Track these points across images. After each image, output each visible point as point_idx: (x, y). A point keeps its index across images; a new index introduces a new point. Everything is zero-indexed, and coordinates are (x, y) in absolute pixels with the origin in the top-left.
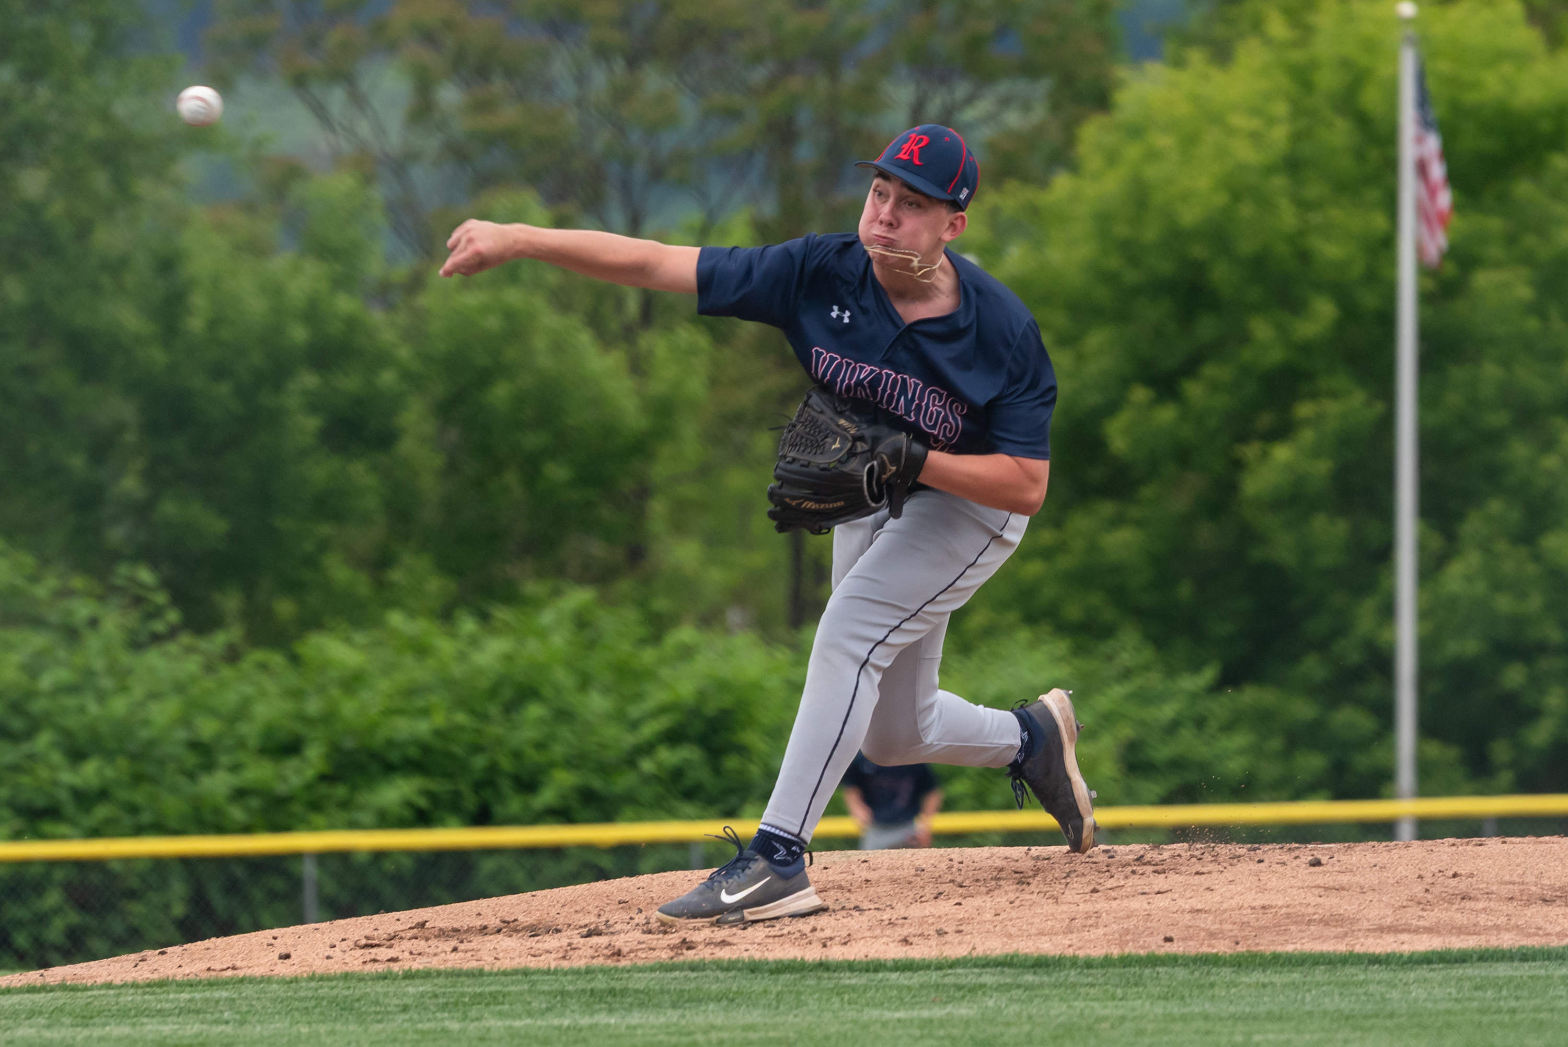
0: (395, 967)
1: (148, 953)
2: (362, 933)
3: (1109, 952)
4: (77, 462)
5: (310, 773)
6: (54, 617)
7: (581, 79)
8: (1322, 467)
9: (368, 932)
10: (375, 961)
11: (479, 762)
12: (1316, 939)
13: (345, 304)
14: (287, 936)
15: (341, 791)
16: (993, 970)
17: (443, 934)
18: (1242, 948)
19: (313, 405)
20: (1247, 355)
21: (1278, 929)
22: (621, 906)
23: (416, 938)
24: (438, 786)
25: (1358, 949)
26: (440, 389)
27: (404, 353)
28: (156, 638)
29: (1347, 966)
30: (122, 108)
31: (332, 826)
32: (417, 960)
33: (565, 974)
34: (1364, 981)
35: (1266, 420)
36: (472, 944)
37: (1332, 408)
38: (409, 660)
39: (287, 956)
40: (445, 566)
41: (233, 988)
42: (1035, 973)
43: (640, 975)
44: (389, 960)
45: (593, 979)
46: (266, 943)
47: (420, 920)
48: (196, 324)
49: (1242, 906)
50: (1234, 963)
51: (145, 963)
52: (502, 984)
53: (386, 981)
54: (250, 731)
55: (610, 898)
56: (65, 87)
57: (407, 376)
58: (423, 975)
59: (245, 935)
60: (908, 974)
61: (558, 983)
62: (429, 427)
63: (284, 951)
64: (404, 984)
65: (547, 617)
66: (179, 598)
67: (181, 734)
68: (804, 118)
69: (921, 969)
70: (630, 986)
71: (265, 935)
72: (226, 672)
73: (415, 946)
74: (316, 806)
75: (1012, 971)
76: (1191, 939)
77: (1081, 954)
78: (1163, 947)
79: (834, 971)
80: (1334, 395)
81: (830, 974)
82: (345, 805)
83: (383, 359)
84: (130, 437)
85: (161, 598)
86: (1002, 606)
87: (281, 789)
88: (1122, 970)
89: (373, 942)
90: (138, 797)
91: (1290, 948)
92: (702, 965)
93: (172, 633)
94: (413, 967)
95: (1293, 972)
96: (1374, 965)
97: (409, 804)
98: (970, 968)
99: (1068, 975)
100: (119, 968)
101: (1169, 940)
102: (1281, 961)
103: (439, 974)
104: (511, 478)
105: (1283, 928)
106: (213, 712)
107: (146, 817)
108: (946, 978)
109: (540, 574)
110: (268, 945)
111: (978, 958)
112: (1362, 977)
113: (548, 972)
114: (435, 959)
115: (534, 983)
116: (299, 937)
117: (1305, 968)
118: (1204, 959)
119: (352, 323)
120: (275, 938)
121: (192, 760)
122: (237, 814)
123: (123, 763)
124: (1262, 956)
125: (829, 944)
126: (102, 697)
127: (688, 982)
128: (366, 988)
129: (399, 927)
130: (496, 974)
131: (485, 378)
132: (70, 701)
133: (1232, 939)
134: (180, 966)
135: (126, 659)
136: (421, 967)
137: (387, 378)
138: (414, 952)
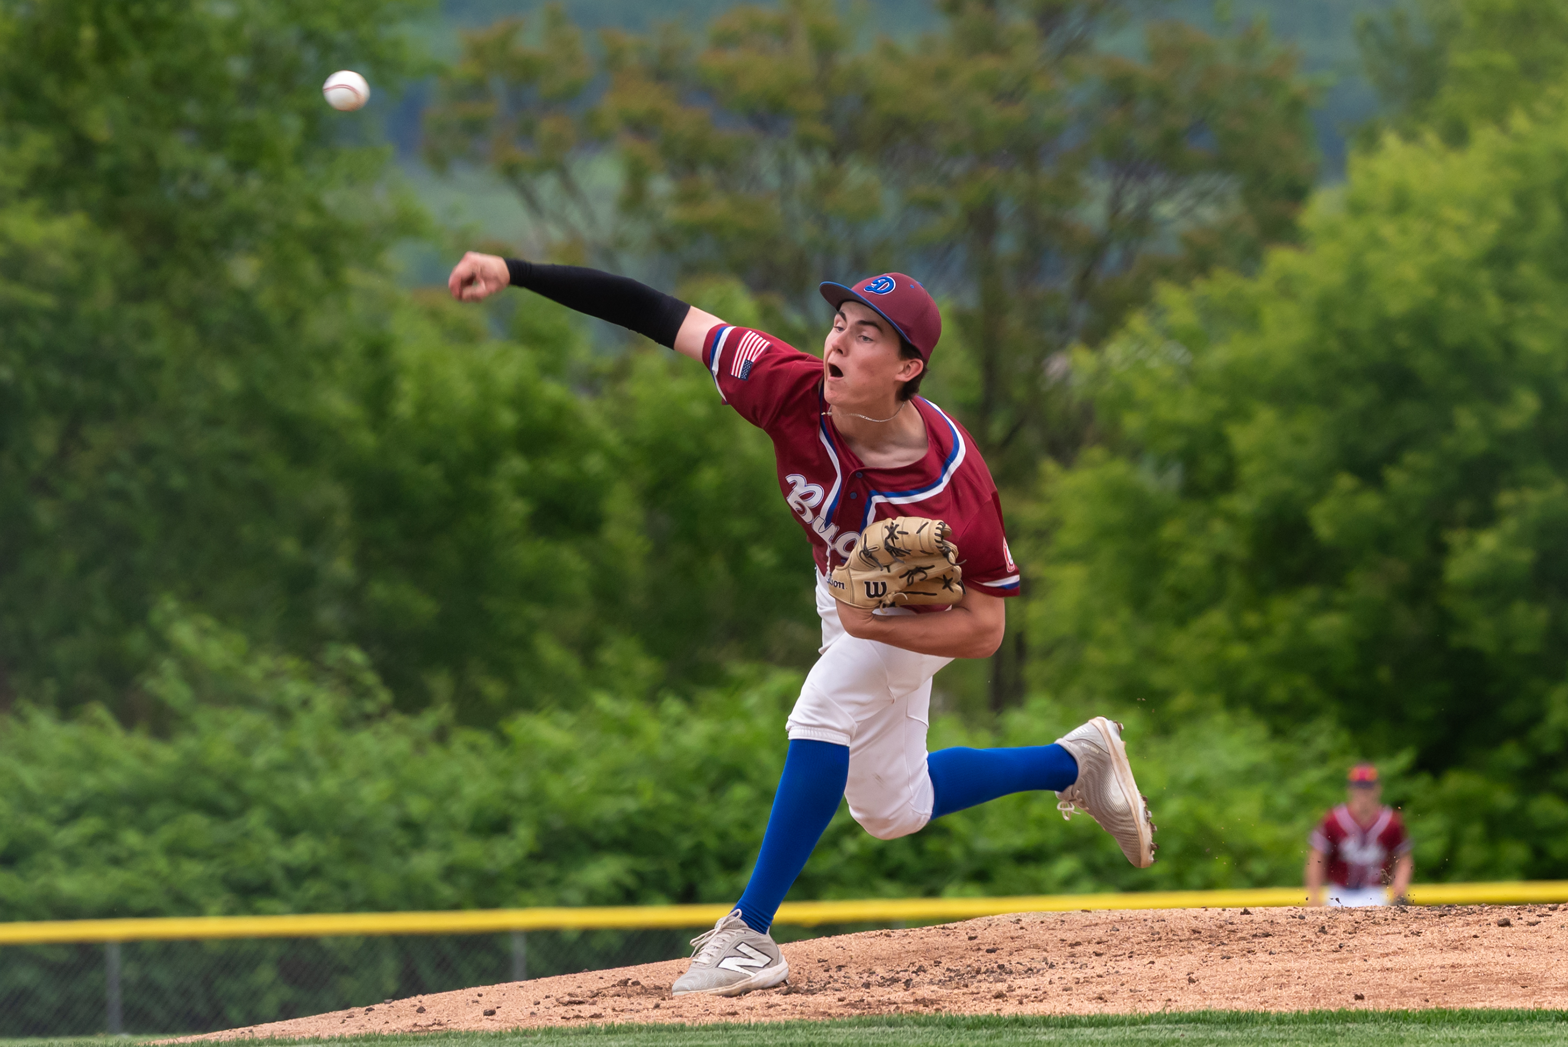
0: (598, 1023)
1: (355, 1010)
2: (565, 990)
3: (1301, 1008)
4: (289, 547)
5: (520, 852)
6: (265, 695)
7: (785, 171)
8: (1525, 557)
9: (571, 990)
10: (578, 1017)
11: (686, 843)
12: (1504, 997)
13: (553, 390)
14: (491, 994)
15: (549, 870)
16: (1186, 1026)
17: (646, 992)
18: (1432, 1006)
19: (523, 489)
20: (1449, 442)
21: (1467, 987)
22: (820, 964)
23: (619, 996)
24: (646, 865)
25: (1546, 1006)
26: (646, 475)
27: (611, 438)
28: (368, 718)
29: (1535, 1023)
30: (330, 199)
31: (542, 904)
32: (620, 1017)
33: (765, 1029)
34: (1551, 1037)
35: (1465, 507)
36: (674, 1001)
37: (1534, 498)
38: (616, 743)
39: (492, 1013)
40: (652, 648)
41: (439, 1042)
42: (1227, 1029)
43: (839, 1030)
44: (592, 1017)
45: (792, 1034)
46: (471, 999)
47: (623, 978)
48: (404, 408)
49: (1432, 965)
50: (1423, 1020)
51: (352, 1019)
52: (703, 1039)
53: (589, 1035)
54: (459, 810)
55: (810, 957)
56: (276, 177)
57: (614, 460)
58: (626, 1030)
59: (451, 992)
60: (1103, 1029)
61: (758, 1038)
62: (636, 514)
63: (489, 1007)
64: (606, 1039)
65: (752, 699)
66: (389, 677)
67: (392, 813)
68: (1007, 210)
69: (1115, 1025)
70: (829, 1040)
71: (472, 992)
72: (435, 752)
73: (617, 1003)
74: (525, 884)
75: (1205, 1027)
76: (1382, 997)
77: (1273, 1010)
78: (1353, 1004)
79: (1029, 1027)
80: (1537, 485)
81: (1026, 1030)
82: (554, 883)
83: (591, 444)
84: (341, 521)
85: (370, 679)
86: (1203, 689)
87: (489, 866)
88: (1313, 1027)
89: (577, 999)
90: (351, 873)
91: (1479, 1005)
92: (899, 1021)
93: (382, 714)
94: (615, 1023)
95: (1481, 1029)
96: (1561, 1022)
97: (617, 884)
98: (1163, 1024)
99: (1260, 1031)
100: (326, 1024)
101: (1359, 997)
102: (1470, 1018)
103: (641, 1028)
104: (718, 565)
105: (1473, 986)
106: (422, 790)
107: (359, 895)
108: (1140, 1034)
109: (747, 656)
110: (473, 1002)
111: (1172, 1015)
112: (1550, 1033)
113: (748, 1027)
114: (637, 1015)
115: (734, 1038)
116: (504, 995)
117: (1494, 1025)
118: (1393, 1016)
119: (559, 410)
120: (480, 995)
121: (402, 839)
122: (446, 891)
123: (336, 841)
124: (1451, 1013)
125: (1025, 1000)
126: (312, 774)
127: (886, 1037)
128: (569, 1043)
129: (602, 984)
130: (697, 1030)
131: (691, 464)
132: (281, 779)
133: (1422, 997)
134: (387, 1022)
135: (337, 738)
136: (623, 1023)
137: (594, 463)
138: (617, 1009)
